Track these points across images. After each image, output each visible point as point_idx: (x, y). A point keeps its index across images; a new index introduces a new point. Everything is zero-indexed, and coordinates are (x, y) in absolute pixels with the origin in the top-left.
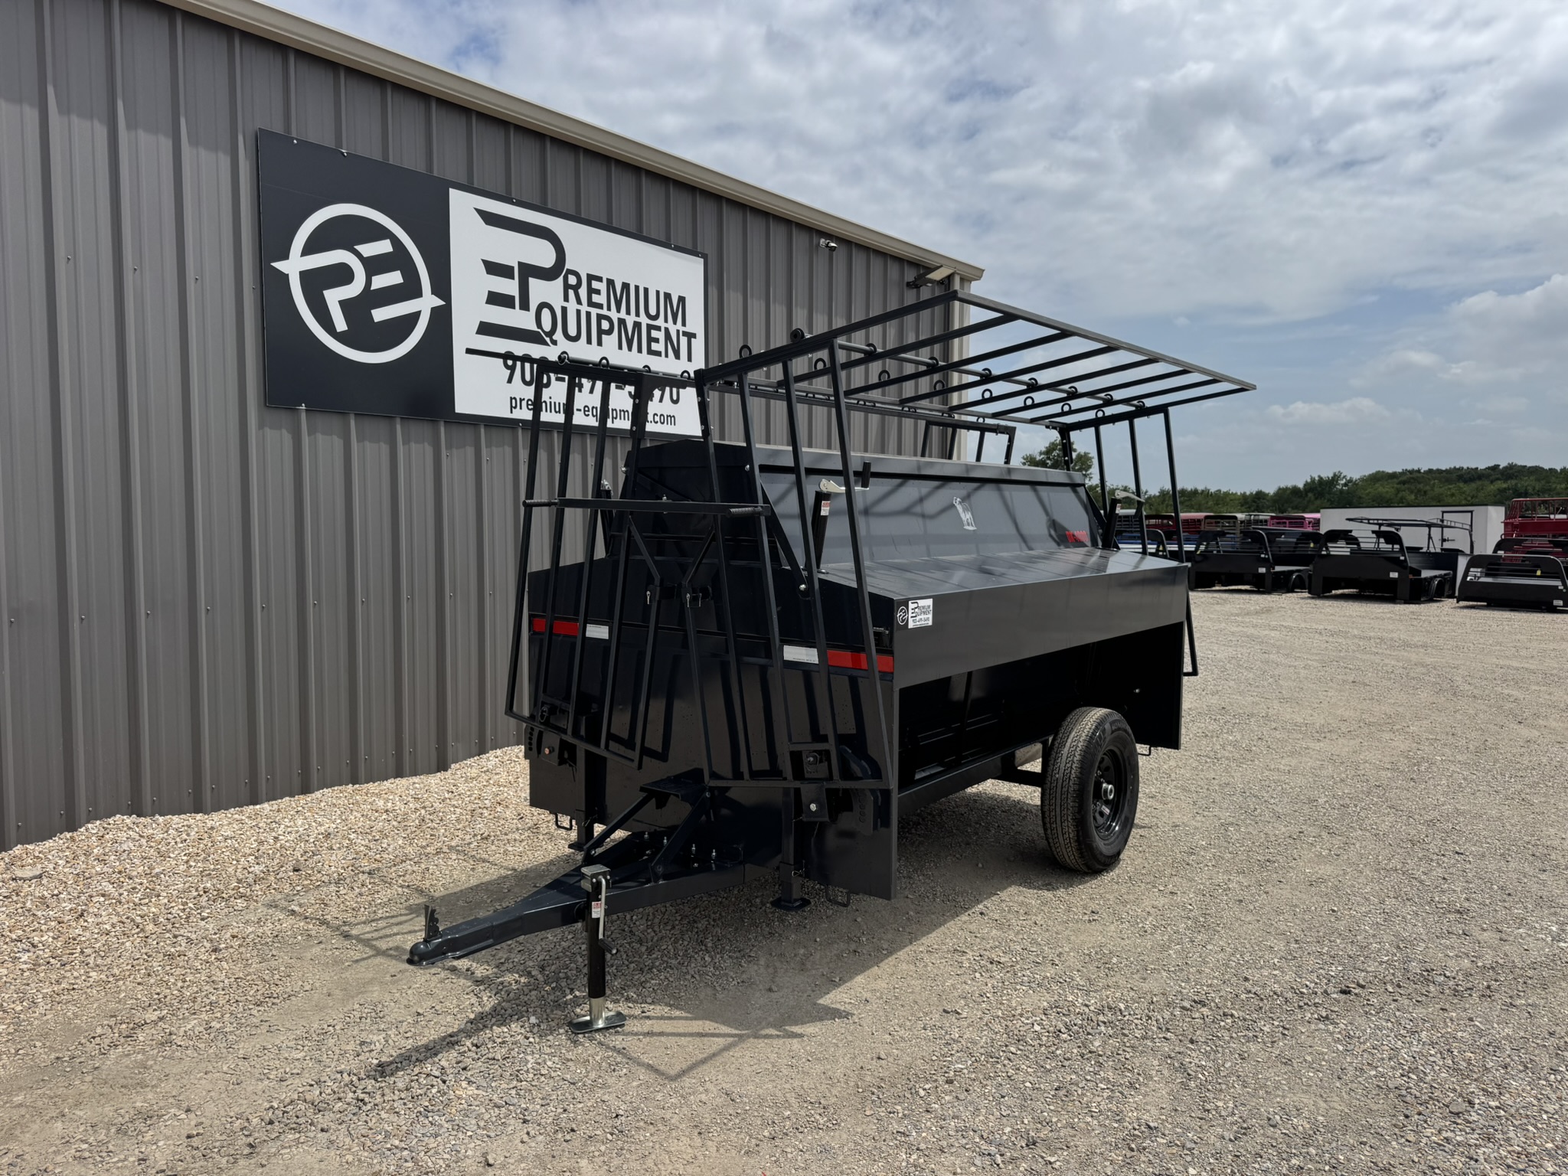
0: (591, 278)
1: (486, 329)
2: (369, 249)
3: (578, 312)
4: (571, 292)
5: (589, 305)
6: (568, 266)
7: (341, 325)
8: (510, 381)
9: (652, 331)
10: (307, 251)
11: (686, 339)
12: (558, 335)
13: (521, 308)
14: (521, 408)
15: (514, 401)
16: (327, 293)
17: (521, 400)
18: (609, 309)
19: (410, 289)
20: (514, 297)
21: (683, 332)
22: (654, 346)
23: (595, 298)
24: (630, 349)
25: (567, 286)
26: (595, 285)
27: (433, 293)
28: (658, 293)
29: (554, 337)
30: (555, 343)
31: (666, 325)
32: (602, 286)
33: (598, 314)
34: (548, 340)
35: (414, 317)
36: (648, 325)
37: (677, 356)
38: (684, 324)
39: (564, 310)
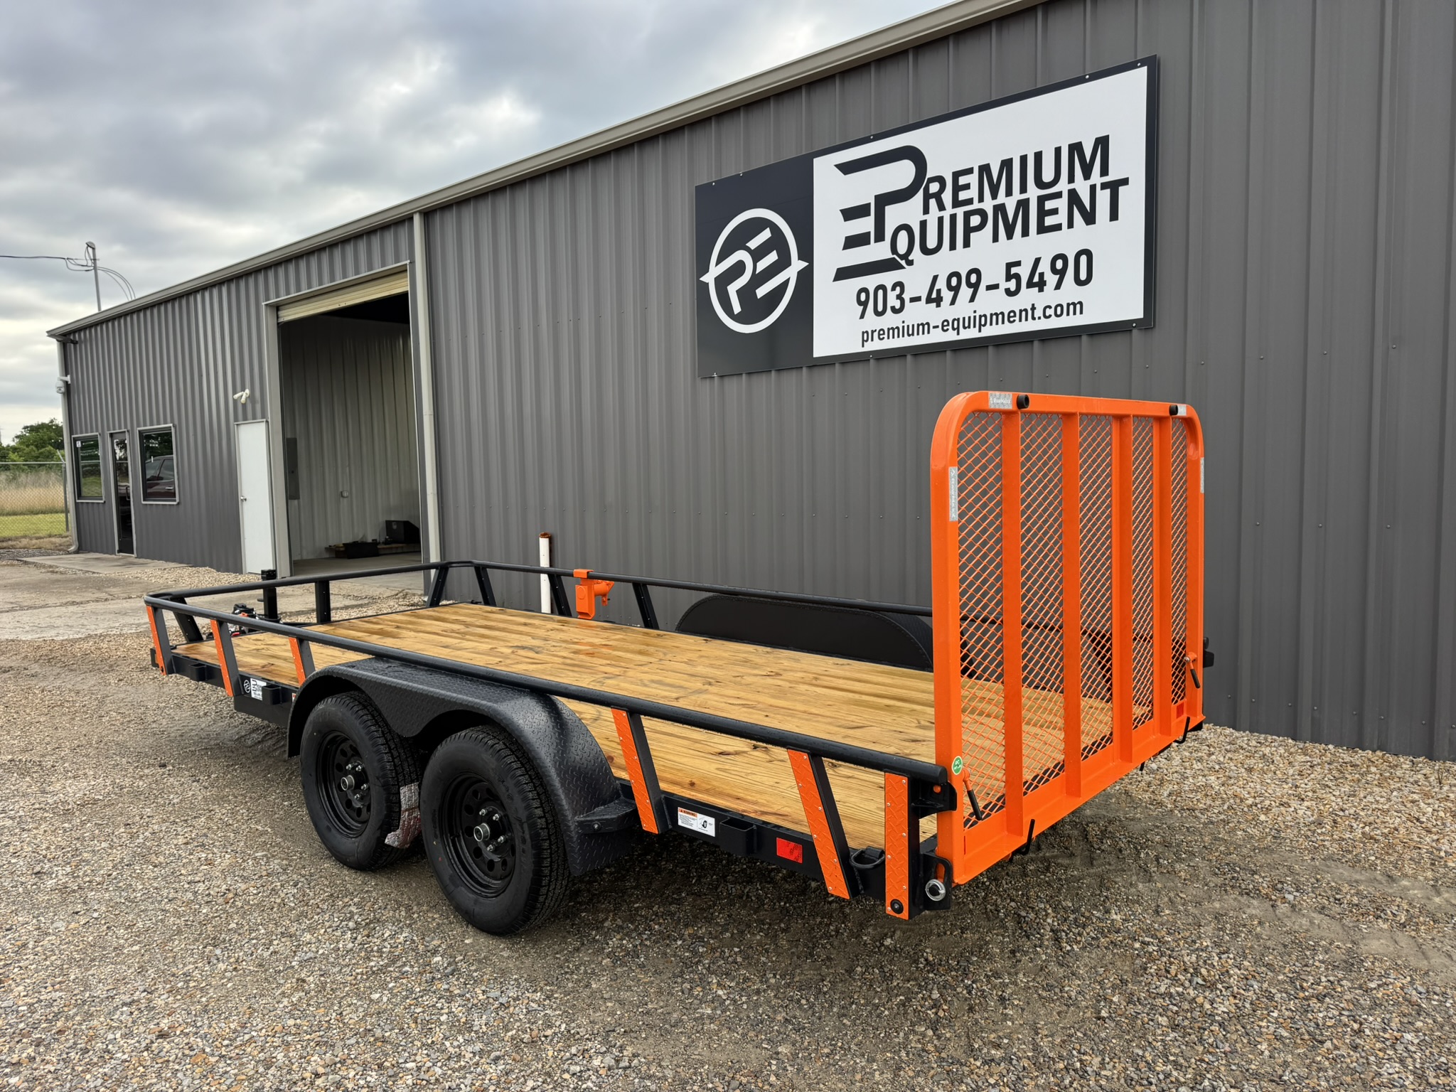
0: (956, 175)
1: (843, 274)
2: (754, 244)
3: (941, 220)
4: (933, 202)
5: (954, 206)
6: (929, 175)
7: (737, 308)
8: (862, 316)
9: (1047, 203)
10: (719, 261)
11: (1109, 190)
12: (916, 254)
13: (876, 241)
14: (872, 340)
15: (865, 335)
16: (729, 288)
17: (873, 332)
18: (981, 199)
19: (783, 263)
20: (869, 233)
21: (1102, 184)
22: (1049, 221)
23: (963, 195)
24: (1010, 235)
25: (927, 197)
26: (963, 180)
27: (800, 258)
28: (1058, 151)
29: (910, 258)
30: (910, 263)
31: (1072, 186)
32: (973, 179)
33: (965, 212)
34: (903, 262)
35: (786, 283)
36: (1039, 198)
37: (1090, 218)
38: (1104, 172)
39: (923, 224)
